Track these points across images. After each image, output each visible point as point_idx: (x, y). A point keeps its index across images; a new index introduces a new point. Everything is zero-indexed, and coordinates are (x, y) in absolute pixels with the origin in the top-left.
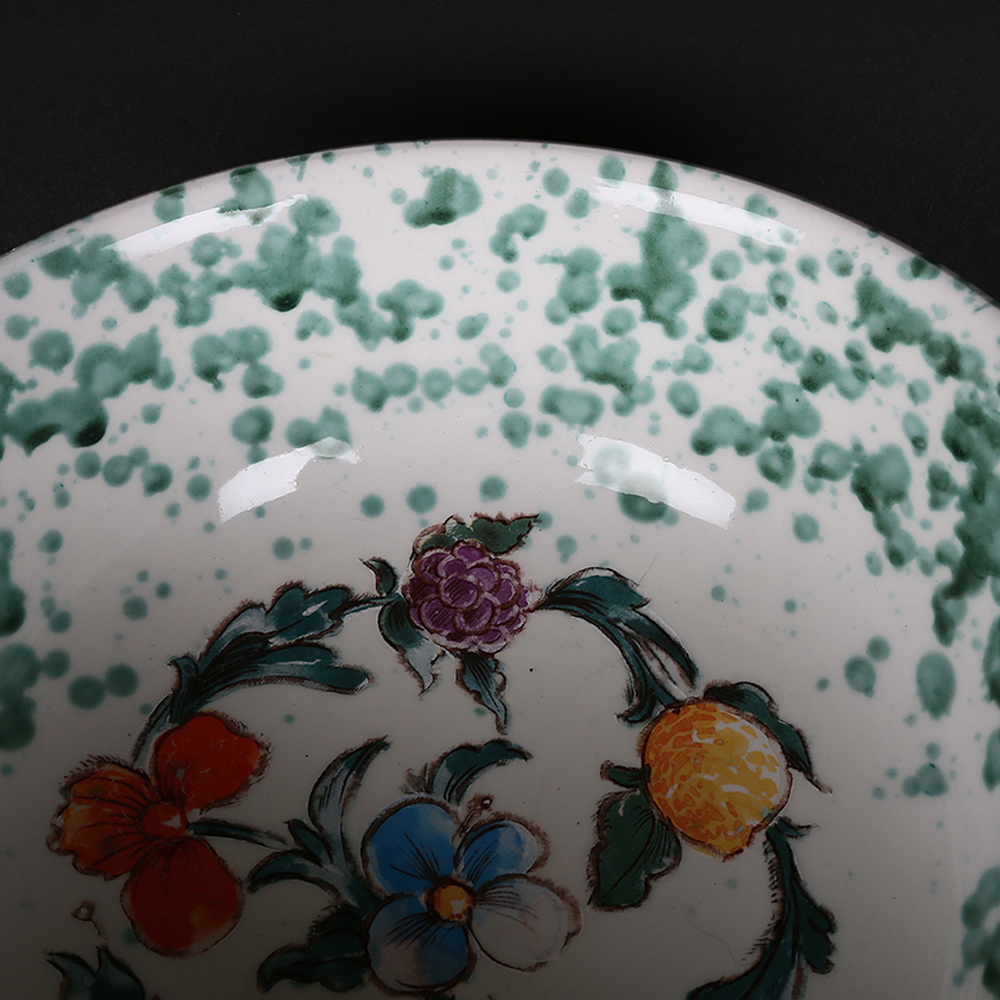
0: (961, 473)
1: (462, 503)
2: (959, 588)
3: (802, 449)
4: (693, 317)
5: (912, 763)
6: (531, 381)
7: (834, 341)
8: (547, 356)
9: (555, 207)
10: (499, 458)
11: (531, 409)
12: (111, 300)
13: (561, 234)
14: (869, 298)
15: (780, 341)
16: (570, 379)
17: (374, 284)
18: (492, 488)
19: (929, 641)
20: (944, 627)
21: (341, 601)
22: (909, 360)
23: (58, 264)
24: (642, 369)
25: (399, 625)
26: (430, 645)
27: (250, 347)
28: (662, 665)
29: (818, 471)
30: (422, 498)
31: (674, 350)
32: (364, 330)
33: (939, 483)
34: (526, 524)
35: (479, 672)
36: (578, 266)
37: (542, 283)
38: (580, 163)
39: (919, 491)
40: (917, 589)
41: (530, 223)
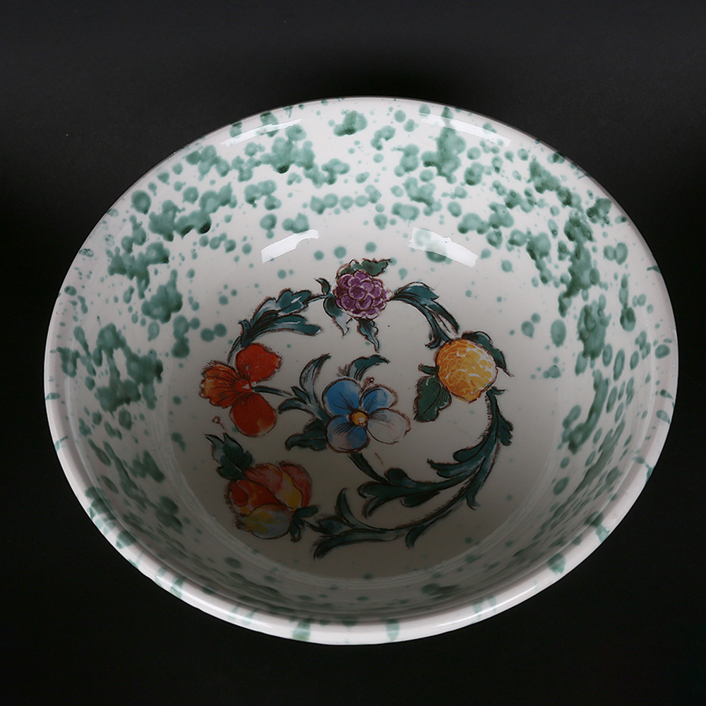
0: (571, 246)
1: (358, 254)
2: (570, 293)
3: (506, 232)
4: (459, 175)
5: (547, 365)
6: (388, 201)
7: (520, 187)
8: (395, 190)
9: (399, 127)
10: (373, 233)
11: (388, 213)
12: (213, 172)
13: (402, 138)
14: (535, 170)
15: (497, 186)
16: (405, 200)
17: (320, 161)
18: (371, 247)
19: (556, 315)
20: (562, 309)
21: (307, 297)
22: (551, 197)
23: (193, 159)
24: (436, 196)
25: (332, 306)
26: (346, 315)
27: (268, 189)
28: (444, 324)
29: (512, 242)
30: (340, 252)
31: (450, 188)
32: (316, 180)
33: (562, 249)
34: (386, 262)
35: (366, 326)
36: (409, 152)
37: (393, 158)
38: (410, 107)
39: (554, 252)
40: (553, 293)
41: (389, 134)
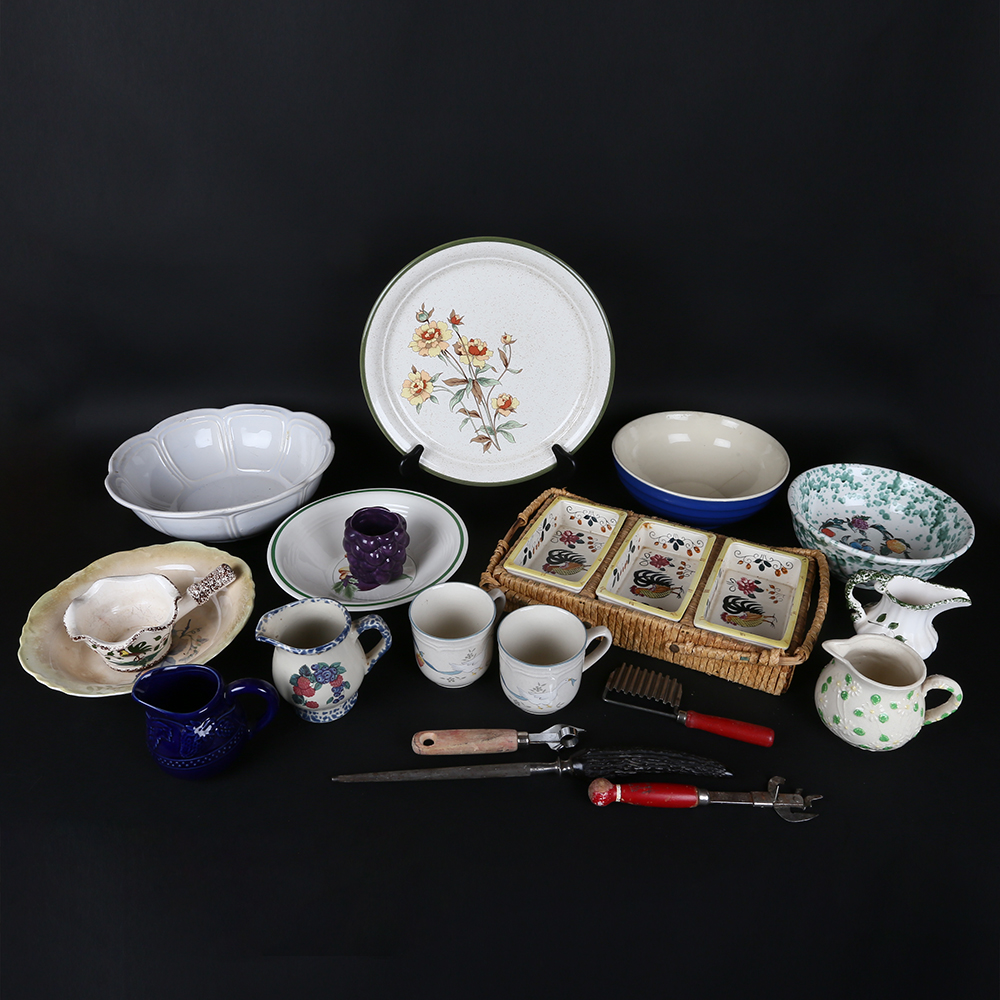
0: (936, 512)
1: (859, 514)
2: (935, 526)
3: (912, 511)
4: (899, 492)
5: (925, 546)
6: (872, 499)
7: (919, 496)
8: (875, 496)
9: (882, 475)
10: (866, 509)
11: (871, 503)
12: (826, 475)
13: (882, 479)
14: (926, 490)
15: (911, 496)
16: (878, 499)
17: (854, 482)
18: (864, 513)
19: (929, 533)
20: (931, 532)
21: (843, 522)
22: (931, 498)
24: (889, 499)
25: (850, 525)
26: (855, 528)
27: (837, 486)
28: (888, 535)
29: (914, 514)
30: (854, 512)
31: (895, 496)
32: (851, 488)
33: (933, 514)
34: (868, 518)
35: (862, 532)
36: (883, 484)
37: (878, 485)
38: (887, 471)
39: (930, 515)
40: (928, 528)
41: (878, 477)
